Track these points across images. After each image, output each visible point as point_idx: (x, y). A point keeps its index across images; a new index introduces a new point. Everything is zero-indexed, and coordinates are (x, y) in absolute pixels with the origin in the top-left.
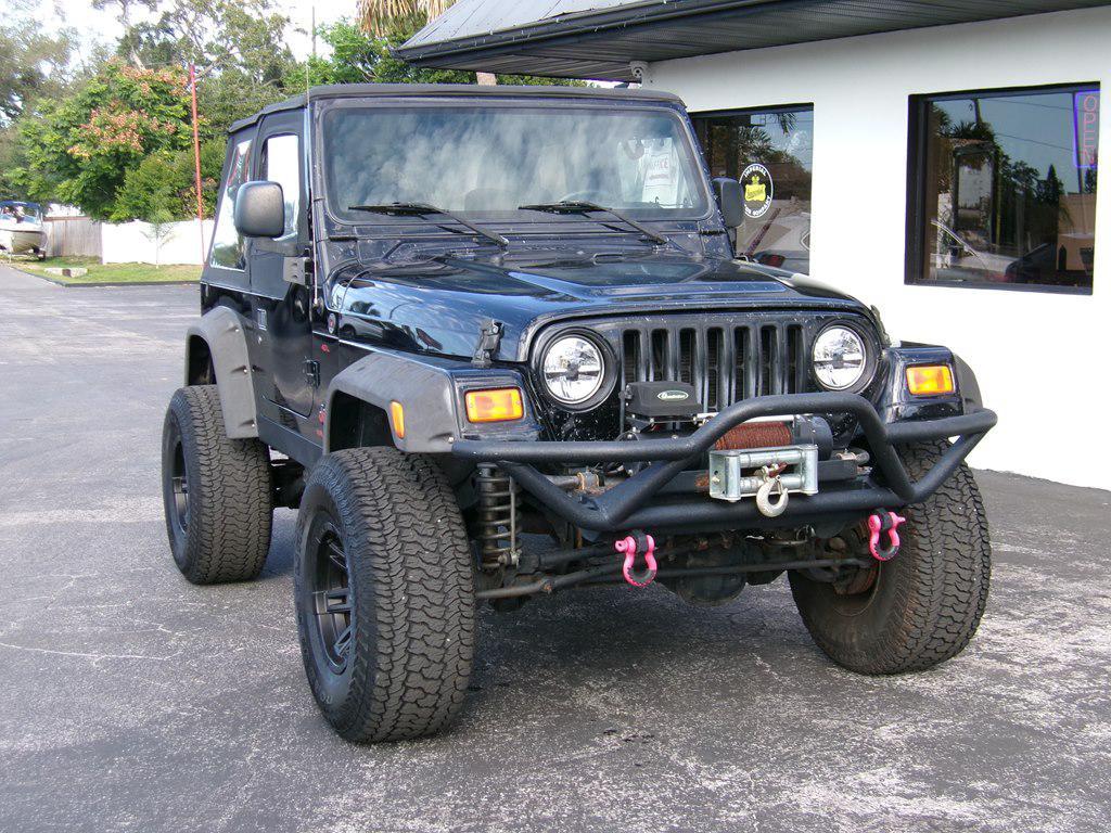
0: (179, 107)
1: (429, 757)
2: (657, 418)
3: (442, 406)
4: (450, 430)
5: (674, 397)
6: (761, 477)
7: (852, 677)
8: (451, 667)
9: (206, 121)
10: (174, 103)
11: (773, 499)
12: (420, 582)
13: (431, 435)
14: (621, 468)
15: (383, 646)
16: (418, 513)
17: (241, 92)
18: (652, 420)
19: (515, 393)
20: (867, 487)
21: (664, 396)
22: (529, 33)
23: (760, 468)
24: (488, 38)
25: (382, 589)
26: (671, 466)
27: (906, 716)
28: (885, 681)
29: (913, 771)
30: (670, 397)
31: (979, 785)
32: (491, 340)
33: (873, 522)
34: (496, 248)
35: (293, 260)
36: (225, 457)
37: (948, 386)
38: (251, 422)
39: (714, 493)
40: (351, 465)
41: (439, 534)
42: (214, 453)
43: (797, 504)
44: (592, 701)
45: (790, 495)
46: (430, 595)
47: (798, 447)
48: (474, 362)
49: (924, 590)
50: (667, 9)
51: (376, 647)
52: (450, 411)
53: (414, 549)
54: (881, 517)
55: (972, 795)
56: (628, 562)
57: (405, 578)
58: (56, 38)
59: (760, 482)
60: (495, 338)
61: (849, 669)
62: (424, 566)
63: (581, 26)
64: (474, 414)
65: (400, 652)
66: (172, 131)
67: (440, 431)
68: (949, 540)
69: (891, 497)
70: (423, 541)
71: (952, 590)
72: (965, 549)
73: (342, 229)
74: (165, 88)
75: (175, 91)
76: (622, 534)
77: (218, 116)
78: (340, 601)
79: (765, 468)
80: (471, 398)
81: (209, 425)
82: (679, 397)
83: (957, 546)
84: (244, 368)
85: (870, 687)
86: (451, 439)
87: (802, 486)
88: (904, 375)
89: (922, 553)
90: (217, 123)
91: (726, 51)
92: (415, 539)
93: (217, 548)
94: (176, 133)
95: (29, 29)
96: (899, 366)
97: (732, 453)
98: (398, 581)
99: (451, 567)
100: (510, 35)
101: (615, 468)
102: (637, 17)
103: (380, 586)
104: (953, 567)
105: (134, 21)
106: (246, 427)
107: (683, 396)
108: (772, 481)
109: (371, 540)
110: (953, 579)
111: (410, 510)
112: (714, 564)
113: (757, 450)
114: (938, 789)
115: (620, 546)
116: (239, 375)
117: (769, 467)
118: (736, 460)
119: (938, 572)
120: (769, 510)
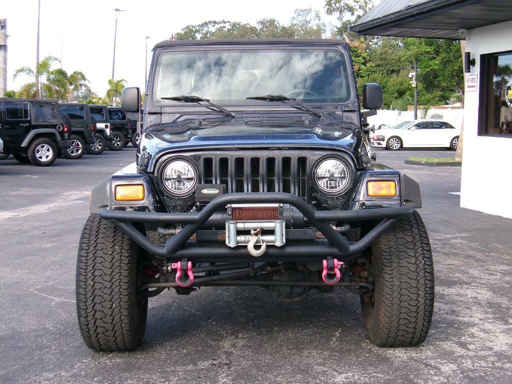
0: (361, 58)
2: (200, 202)
3: (105, 192)
4: (107, 204)
5: (210, 192)
8: (117, 318)
9: (373, 65)
10: (359, 56)
11: (257, 247)
12: (100, 276)
13: (100, 206)
17: (390, 51)
18: (198, 203)
19: (141, 187)
21: (205, 191)
22: (394, 16)
25: (82, 278)
32: (143, 161)
33: (323, 263)
37: (393, 193)
39: (227, 243)
43: (271, 251)
45: (268, 246)
46: (105, 283)
52: (108, 195)
53: (100, 260)
54: (328, 261)
57: (93, 273)
58: (315, 28)
59: (249, 238)
60: (146, 160)
62: (103, 268)
64: (118, 196)
65: (90, 309)
66: (357, 69)
67: (103, 204)
68: (403, 277)
70: (106, 256)
71: (405, 304)
74: (355, 50)
75: (359, 51)
77: (378, 62)
79: (253, 231)
80: (118, 189)
82: (213, 192)
83: (408, 280)
86: (108, 208)
87: (274, 242)
89: (386, 283)
90: (378, 66)
92: (102, 255)
94: (359, 70)
95: (304, 24)
97: (233, 221)
98: (90, 275)
102: (430, 6)
105: (345, 20)
107: (216, 192)
108: (256, 238)
112: (284, 280)
117: (255, 230)
118: (234, 226)
120: (255, 253)
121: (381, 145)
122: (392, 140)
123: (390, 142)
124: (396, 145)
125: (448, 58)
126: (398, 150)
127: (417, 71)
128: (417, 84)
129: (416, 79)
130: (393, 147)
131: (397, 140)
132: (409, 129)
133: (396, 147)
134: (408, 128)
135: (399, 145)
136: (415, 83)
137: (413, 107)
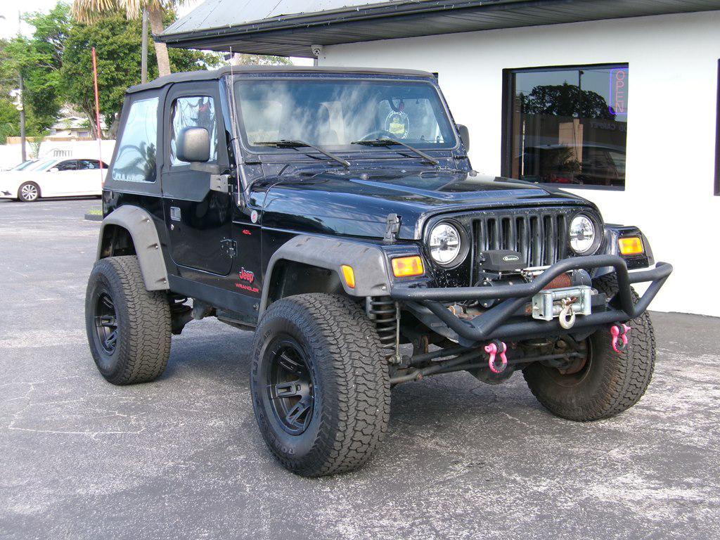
1: (359, 483)
2: (503, 272)
3: (378, 267)
4: (383, 282)
5: (511, 259)
6: (561, 305)
7: (573, 424)
8: (378, 427)
11: (568, 318)
12: (362, 376)
13: (372, 285)
14: (476, 303)
15: (342, 416)
16: (356, 334)
18: (500, 273)
19: (418, 259)
20: (608, 310)
21: (506, 259)
22: (258, 27)
23: (561, 300)
24: (228, 30)
25: (341, 381)
26: (520, 301)
27: (620, 444)
28: (593, 424)
29: (646, 474)
30: (510, 259)
31: (690, 480)
32: (395, 226)
33: (614, 330)
34: (342, 168)
35: (218, 176)
36: (143, 303)
37: (640, 250)
38: (164, 279)
39: (535, 316)
40: (308, 305)
41: (370, 346)
42: (136, 300)
43: (580, 321)
44: (430, 445)
45: (577, 316)
46: (368, 383)
47: (579, 287)
48: (385, 240)
49: (623, 369)
50: (358, 14)
51: (337, 417)
52: (384, 271)
53: (357, 356)
54: (619, 327)
55: (689, 486)
56: (492, 359)
57: (354, 374)
59: (561, 309)
60: (397, 225)
61: (568, 419)
62: (364, 366)
63: (297, 23)
64: (397, 272)
65: (351, 420)
67: (378, 283)
69: (623, 315)
70: (362, 350)
71: (637, 369)
72: (643, 345)
73: (252, 158)
76: (488, 342)
78: (285, 390)
79: (564, 300)
80: (395, 262)
81: (131, 282)
82: (514, 259)
84: (156, 245)
85: (585, 428)
86: (384, 288)
87: (582, 310)
88: (617, 243)
91: (377, 40)
92: (357, 349)
93: (138, 361)
96: (614, 237)
97: (548, 291)
98: (350, 375)
99: (378, 366)
100: (244, 28)
101: (473, 303)
102: (338, 19)
103: (340, 379)
104: (638, 356)
106: (160, 283)
107: (516, 259)
108: (567, 308)
109: (332, 351)
110: (638, 362)
111: (351, 332)
113: (559, 289)
114: (669, 484)
115: (488, 349)
116: (153, 250)
117: (566, 299)
118: (550, 295)
119: (630, 358)
120: (566, 325)
121: (10, 194)
122: (25, 187)
123: (23, 190)
124: (32, 194)
125: (75, 69)
126: (35, 201)
127: (24, 88)
128: (23, 107)
129: (23, 100)
130: (28, 198)
131: (33, 187)
132: (49, 171)
133: (31, 198)
134: (48, 169)
135: (36, 194)
136: (21, 105)
137: (19, 139)
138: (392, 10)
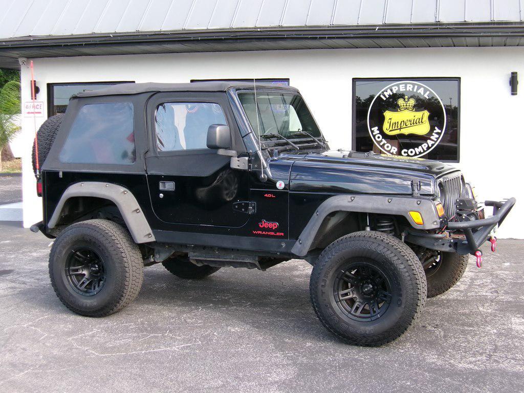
3: (433, 211)
35: (237, 159)
38: (149, 234)
80: (437, 208)
84: (138, 210)
106: (147, 237)
116: (136, 213)
138: (145, 37)
